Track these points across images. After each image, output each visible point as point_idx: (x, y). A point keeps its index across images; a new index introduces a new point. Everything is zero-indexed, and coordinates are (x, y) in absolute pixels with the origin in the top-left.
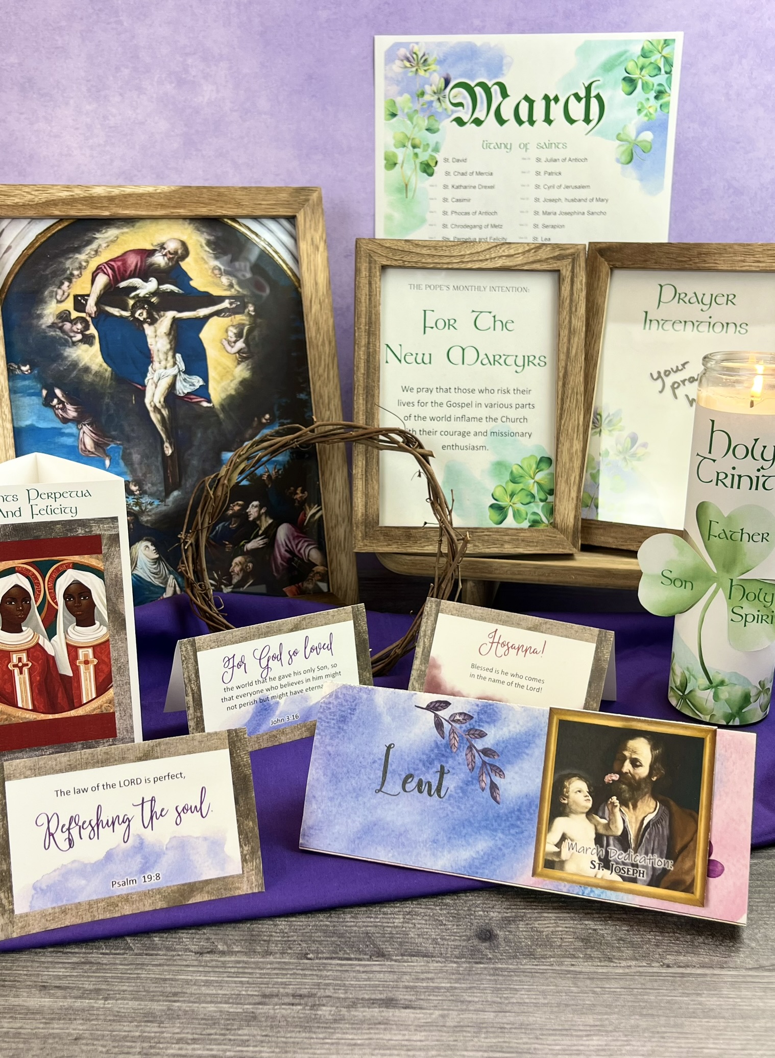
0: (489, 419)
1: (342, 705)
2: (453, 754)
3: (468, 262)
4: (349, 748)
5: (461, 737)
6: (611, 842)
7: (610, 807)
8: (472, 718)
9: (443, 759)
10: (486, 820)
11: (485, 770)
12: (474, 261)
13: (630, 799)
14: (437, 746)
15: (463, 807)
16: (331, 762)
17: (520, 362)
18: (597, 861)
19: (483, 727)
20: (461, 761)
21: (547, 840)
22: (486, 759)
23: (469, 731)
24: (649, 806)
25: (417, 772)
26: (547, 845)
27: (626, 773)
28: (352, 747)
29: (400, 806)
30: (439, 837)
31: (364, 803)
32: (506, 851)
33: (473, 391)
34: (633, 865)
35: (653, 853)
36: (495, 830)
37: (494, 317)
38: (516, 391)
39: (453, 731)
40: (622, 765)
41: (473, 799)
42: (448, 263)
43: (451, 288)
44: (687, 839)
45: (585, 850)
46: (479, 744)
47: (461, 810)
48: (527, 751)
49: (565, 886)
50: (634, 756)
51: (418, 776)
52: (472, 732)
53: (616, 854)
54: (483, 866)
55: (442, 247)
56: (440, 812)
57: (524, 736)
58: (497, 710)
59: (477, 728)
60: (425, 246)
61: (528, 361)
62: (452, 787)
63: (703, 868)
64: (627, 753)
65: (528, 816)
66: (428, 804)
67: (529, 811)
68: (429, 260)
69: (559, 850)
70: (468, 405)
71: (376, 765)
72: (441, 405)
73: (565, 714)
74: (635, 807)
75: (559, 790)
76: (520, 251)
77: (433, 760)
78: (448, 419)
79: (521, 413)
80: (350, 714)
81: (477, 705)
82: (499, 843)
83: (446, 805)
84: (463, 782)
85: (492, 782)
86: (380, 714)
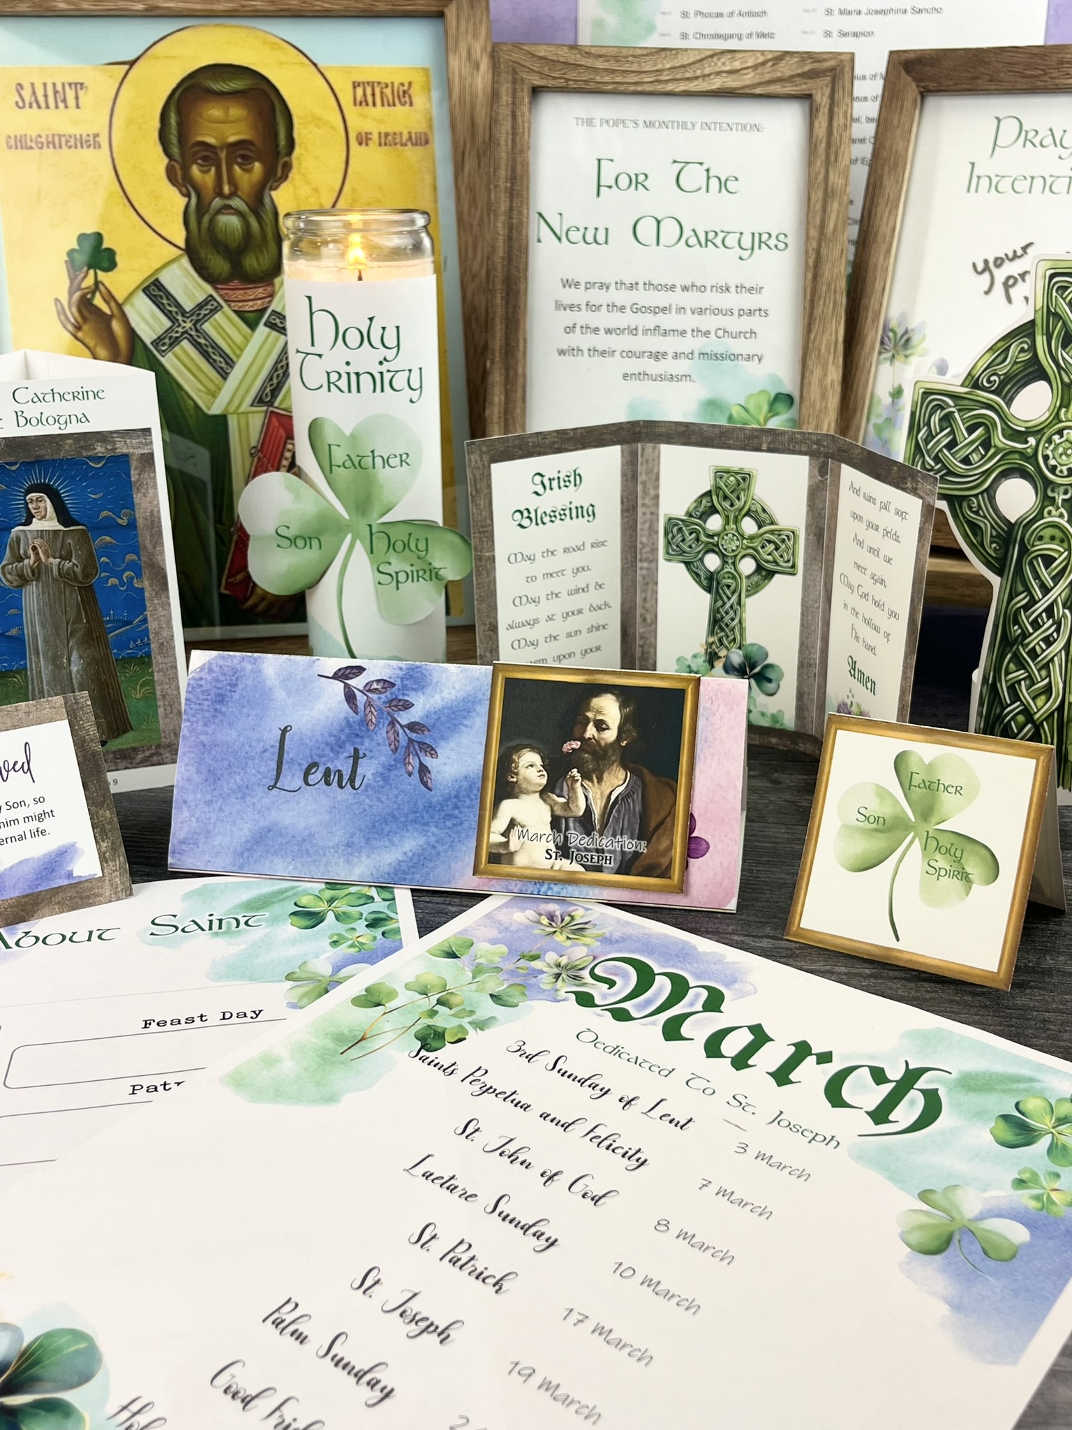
0: (697, 332)
1: (218, 680)
2: (370, 733)
3: (667, 81)
4: (230, 735)
5: (379, 710)
6: (571, 825)
7: (569, 783)
8: (393, 685)
9: (358, 740)
10: (415, 812)
11: (412, 750)
12: (677, 80)
13: (594, 771)
14: (349, 724)
15: (384, 798)
16: (206, 756)
17: (746, 243)
18: (554, 850)
19: (408, 695)
20: (380, 741)
21: (492, 829)
22: (413, 736)
23: (390, 703)
24: (617, 778)
25: (323, 760)
26: (491, 835)
27: (590, 739)
28: (234, 733)
29: (302, 804)
30: (356, 840)
31: (254, 804)
32: (440, 848)
33: (673, 287)
34: (597, 851)
35: (622, 835)
36: (427, 824)
37: (708, 171)
38: (740, 288)
39: (369, 703)
40: (585, 730)
41: (397, 788)
42: (636, 83)
43: (641, 123)
44: (663, 814)
45: (538, 837)
46: (404, 718)
47: (382, 802)
48: (466, 722)
49: (516, 885)
50: (599, 717)
51: (324, 764)
52: (394, 703)
53: (576, 838)
54: (413, 870)
55: (626, 57)
56: (355, 807)
57: (462, 704)
58: (427, 673)
59: (401, 697)
60: (600, 56)
61: (759, 241)
62: (369, 776)
63: (683, 847)
64: (590, 715)
65: (468, 802)
66: (339, 798)
67: (469, 796)
68: (607, 79)
69: (505, 840)
70: (664, 310)
71: (267, 754)
72: (622, 309)
73: (513, 671)
74: (600, 780)
75: (506, 766)
76: (749, 64)
77: (344, 742)
78: (634, 331)
79: (746, 323)
80: (230, 691)
81: (401, 669)
82: (433, 839)
83: (363, 797)
84: (384, 766)
85: (421, 763)
86: (270, 689)
